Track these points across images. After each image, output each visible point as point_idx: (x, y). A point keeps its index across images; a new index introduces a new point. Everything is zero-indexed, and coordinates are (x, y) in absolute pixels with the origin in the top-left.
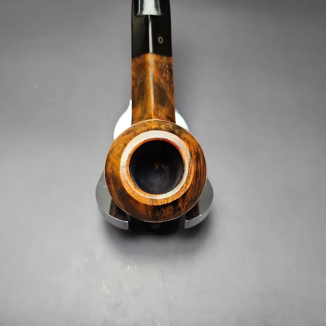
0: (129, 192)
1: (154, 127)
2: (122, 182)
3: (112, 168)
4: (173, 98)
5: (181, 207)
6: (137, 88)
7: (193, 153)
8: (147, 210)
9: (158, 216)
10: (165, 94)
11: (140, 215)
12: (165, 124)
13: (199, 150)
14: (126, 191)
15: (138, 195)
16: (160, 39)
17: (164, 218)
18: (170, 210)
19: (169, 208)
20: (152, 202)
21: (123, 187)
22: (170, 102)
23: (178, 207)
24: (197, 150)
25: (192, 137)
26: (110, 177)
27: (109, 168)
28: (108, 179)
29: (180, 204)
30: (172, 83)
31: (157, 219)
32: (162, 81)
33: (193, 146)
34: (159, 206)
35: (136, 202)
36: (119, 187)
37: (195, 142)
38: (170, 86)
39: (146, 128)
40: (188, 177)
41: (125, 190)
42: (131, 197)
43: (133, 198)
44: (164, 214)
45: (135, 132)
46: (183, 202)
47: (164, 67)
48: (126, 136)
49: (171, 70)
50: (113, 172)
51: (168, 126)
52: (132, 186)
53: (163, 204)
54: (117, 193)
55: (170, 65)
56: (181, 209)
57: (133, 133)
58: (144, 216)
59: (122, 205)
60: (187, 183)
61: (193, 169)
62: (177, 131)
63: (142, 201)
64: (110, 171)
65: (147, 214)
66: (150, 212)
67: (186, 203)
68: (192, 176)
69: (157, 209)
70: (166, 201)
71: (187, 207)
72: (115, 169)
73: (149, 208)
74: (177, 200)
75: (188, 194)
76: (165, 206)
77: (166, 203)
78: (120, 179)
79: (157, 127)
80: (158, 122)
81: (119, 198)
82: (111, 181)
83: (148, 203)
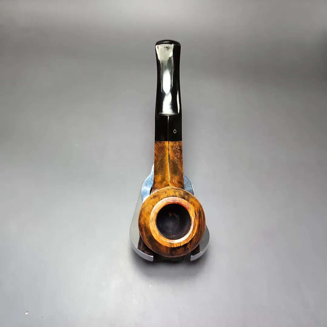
0: (156, 238)
1: (171, 194)
2: (151, 231)
3: (144, 222)
4: (182, 169)
5: (189, 248)
6: (158, 162)
7: (197, 212)
8: (167, 250)
9: (174, 253)
10: (177, 167)
11: (162, 253)
12: (179, 192)
13: (200, 209)
14: (154, 238)
15: (162, 240)
16: (175, 131)
17: (178, 254)
18: (182, 250)
19: (181, 248)
20: (170, 245)
21: (152, 235)
22: (180, 171)
23: (187, 248)
24: (199, 209)
25: (196, 200)
26: (143, 227)
27: (142, 221)
28: (141, 228)
29: (188, 246)
30: (182, 158)
31: (173, 255)
32: (175, 158)
33: (197, 207)
34: (175, 248)
35: (160, 245)
36: (149, 235)
37: (198, 204)
38: (180, 160)
39: (166, 194)
40: (194, 228)
41: (153, 236)
42: (157, 241)
43: (158, 242)
44: (178, 253)
45: (159, 198)
46: (190, 245)
47: (177, 149)
48: (153, 200)
49: (181, 150)
50: (145, 224)
51: (181, 193)
52: (157, 234)
53: (177, 246)
54: (147, 238)
55: (181, 147)
56: (188, 249)
57: (158, 198)
58: (165, 253)
59: (150, 245)
60: (193, 232)
61: (197, 223)
62: (186, 197)
63: (164, 244)
64: (143, 223)
65: (167, 252)
66: (169, 251)
67: (192, 245)
68: (196, 228)
69: (174, 250)
70: (179, 244)
71: (192, 247)
72: (146, 223)
73: (168, 249)
74: (187, 243)
75: (194, 239)
76: (179, 248)
77: (179, 246)
78: (150, 229)
79: (174, 194)
80: (174, 190)
81: (149, 241)
82: (143, 229)
83: (168, 246)
